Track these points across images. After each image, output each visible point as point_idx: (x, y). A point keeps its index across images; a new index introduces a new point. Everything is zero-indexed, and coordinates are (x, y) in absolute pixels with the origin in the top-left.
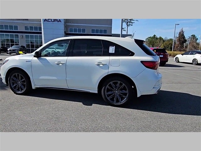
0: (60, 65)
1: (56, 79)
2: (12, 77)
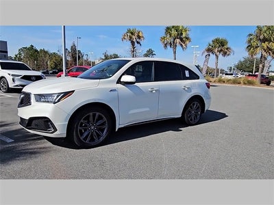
2: (82, 121)
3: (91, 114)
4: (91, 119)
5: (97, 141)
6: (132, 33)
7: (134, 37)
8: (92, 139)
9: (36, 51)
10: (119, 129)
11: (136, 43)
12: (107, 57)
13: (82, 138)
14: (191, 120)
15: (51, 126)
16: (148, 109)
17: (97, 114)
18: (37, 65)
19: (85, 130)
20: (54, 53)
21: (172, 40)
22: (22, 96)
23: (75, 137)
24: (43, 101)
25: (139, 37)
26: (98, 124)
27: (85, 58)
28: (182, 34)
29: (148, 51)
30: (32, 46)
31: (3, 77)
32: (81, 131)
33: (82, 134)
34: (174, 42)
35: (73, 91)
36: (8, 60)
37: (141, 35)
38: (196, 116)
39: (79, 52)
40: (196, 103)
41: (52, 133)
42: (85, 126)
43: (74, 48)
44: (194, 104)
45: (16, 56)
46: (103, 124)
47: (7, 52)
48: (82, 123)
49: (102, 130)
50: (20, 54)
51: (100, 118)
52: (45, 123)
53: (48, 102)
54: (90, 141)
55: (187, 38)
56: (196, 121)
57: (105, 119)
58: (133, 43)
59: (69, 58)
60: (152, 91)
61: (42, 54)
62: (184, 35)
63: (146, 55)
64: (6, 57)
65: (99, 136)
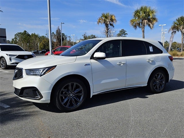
0: (121, 65)
1: (118, 80)
2: (62, 89)
3: (70, 84)
4: (70, 88)
5: (75, 106)
6: (106, 17)
7: (108, 20)
8: (71, 105)
9: (29, 35)
10: (93, 96)
11: (109, 25)
12: (85, 38)
13: (63, 104)
14: (156, 88)
15: (38, 94)
16: (117, 79)
17: (75, 84)
18: (29, 47)
19: (65, 97)
20: (43, 36)
21: (141, 21)
22: (16, 71)
23: (57, 102)
24: (32, 75)
25: (112, 20)
26: (75, 92)
27: (68, 39)
28: (149, 15)
29: (121, 32)
30: (25, 31)
31: (2, 57)
32: (62, 97)
33: (63, 100)
34: (142, 23)
35: (56, 66)
36: (6, 43)
37: (113, 18)
38: (161, 85)
39: (63, 34)
40: (160, 73)
41: (39, 99)
42: (65, 94)
43: (59, 32)
44: (158, 75)
45: (13, 40)
46: (80, 92)
47: (5, 37)
48: (62, 92)
49: (79, 97)
50: (16, 38)
51: (77, 87)
52: (33, 92)
53: (36, 75)
54: (69, 106)
55: (154, 19)
56: (161, 89)
57: (81, 88)
58: (107, 25)
59: (55, 40)
60: (120, 65)
61: (33, 38)
62: (151, 17)
63: (119, 35)
64: (5, 41)
65: (76, 102)
